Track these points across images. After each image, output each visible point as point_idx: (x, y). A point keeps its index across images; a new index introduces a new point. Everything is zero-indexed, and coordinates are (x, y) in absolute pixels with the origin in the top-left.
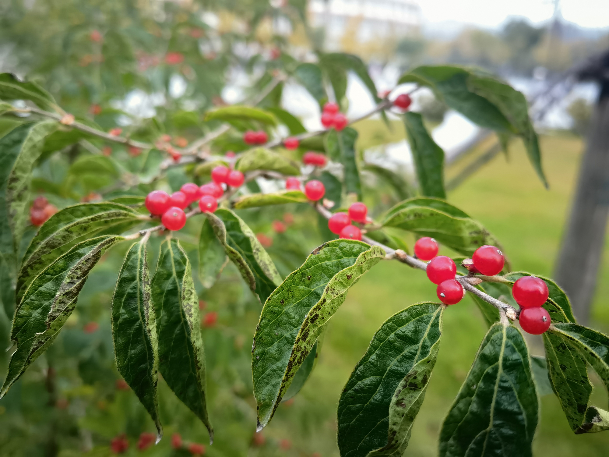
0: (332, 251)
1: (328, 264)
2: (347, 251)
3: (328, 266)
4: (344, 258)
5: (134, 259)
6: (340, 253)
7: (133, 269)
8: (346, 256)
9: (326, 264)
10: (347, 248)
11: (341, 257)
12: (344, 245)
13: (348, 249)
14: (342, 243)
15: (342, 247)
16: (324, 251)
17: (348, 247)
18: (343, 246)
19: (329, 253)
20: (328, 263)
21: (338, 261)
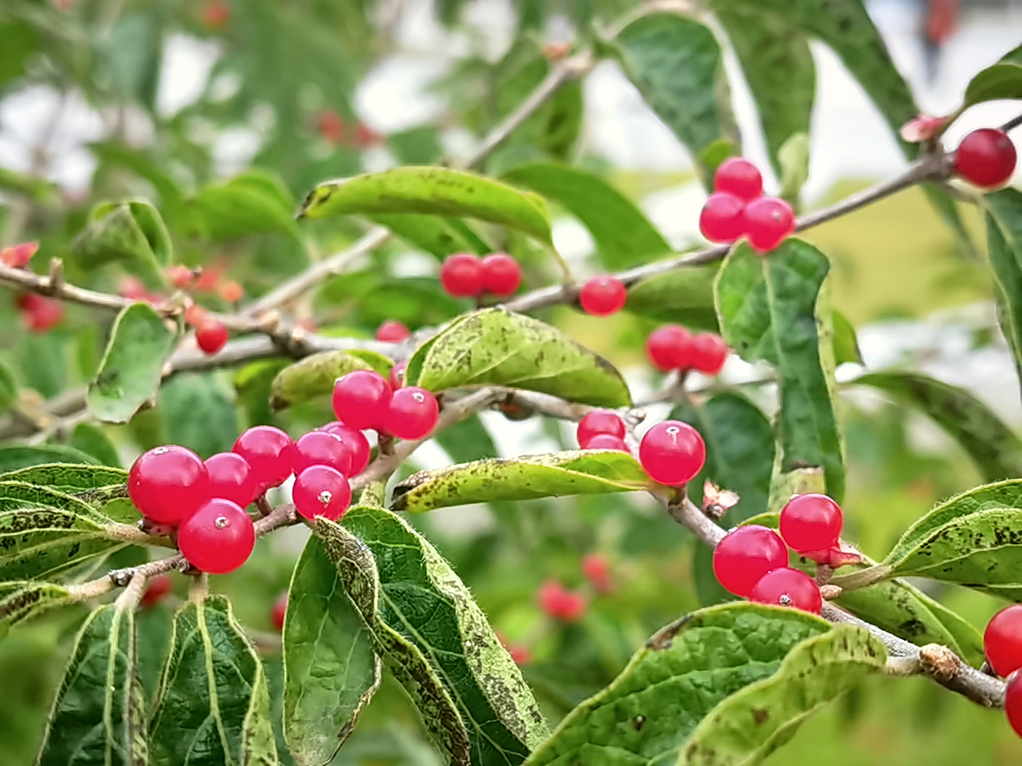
0: (711, 641)
1: (699, 681)
2: (761, 640)
3: (698, 686)
4: (751, 662)
5: (96, 656)
6: (738, 648)
7: (92, 689)
8: (757, 659)
9: (691, 680)
10: (760, 633)
11: (742, 662)
12: (750, 623)
13: (764, 636)
14: (745, 616)
15: (745, 629)
16: (686, 641)
17: (763, 629)
18: (746, 626)
19: (701, 647)
20: (698, 676)
21: (732, 674)
